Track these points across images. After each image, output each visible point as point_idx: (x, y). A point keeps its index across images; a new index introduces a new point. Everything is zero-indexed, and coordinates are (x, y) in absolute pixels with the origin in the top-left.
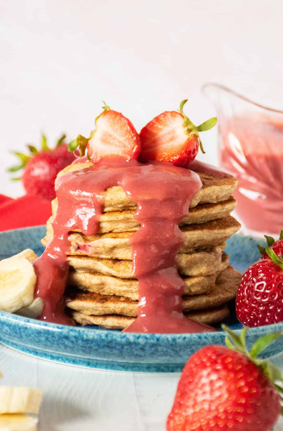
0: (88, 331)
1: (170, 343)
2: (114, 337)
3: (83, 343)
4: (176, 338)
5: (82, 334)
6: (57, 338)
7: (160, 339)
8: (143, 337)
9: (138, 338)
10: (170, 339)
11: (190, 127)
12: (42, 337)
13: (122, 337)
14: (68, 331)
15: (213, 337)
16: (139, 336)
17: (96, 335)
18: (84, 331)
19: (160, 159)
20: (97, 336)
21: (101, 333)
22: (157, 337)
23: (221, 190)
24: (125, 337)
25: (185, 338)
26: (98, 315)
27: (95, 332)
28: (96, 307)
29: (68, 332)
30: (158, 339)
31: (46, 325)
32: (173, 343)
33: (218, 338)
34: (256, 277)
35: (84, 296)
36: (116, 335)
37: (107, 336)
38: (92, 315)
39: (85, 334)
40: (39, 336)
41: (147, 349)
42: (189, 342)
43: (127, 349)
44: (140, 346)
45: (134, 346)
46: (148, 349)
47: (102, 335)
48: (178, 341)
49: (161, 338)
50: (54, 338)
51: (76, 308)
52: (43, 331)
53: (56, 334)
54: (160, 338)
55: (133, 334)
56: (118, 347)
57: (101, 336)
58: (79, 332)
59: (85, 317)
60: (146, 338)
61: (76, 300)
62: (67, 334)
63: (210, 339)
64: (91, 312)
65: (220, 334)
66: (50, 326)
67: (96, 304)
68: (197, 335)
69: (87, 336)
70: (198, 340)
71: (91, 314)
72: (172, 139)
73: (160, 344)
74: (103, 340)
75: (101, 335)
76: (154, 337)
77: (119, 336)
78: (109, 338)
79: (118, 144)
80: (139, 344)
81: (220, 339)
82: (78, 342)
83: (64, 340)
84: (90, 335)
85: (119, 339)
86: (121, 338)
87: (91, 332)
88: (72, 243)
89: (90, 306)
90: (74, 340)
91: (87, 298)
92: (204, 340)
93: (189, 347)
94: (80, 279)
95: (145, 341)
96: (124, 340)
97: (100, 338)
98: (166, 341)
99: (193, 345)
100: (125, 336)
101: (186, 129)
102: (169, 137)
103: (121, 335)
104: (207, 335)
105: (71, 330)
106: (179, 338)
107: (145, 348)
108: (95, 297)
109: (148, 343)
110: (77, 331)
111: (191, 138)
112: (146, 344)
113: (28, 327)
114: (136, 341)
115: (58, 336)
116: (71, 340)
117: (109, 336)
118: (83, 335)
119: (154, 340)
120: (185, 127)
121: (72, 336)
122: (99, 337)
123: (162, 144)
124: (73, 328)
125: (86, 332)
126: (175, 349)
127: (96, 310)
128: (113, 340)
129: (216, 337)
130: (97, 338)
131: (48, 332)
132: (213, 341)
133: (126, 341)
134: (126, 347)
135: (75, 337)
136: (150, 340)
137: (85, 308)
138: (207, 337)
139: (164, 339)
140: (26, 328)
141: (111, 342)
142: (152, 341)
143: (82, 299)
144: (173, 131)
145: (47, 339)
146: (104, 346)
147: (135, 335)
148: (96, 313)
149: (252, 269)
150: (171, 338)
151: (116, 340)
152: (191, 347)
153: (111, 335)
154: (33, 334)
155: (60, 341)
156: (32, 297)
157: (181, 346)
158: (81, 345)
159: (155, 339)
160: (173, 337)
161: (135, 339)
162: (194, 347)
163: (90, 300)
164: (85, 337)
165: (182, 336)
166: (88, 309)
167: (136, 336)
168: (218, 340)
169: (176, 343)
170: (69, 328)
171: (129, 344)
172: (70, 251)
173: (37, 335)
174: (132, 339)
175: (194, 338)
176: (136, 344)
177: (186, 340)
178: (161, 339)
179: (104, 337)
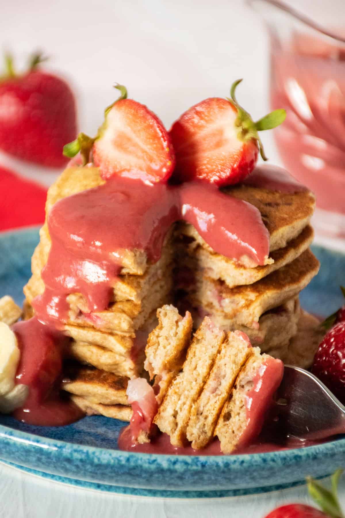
0: (101, 452)
1: (222, 470)
2: (139, 462)
3: (93, 469)
4: (229, 462)
5: (91, 456)
6: (54, 460)
7: (206, 465)
8: (181, 462)
9: (175, 463)
10: (221, 464)
11: (245, 125)
12: (31, 457)
13: (151, 462)
14: (72, 451)
15: (284, 459)
16: (176, 460)
17: (113, 458)
18: (94, 453)
19: (200, 175)
20: (115, 461)
21: (120, 456)
22: (202, 462)
23: (292, 230)
24: (156, 463)
25: (243, 462)
26: (109, 404)
27: (110, 455)
28: (107, 394)
29: (71, 454)
30: (204, 464)
31: (38, 442)
32: (226, 469)
33: (291, 460)
34: (342, 351)
35: (89, 375)
36: (141, 459)
37: (128, 460)
38: (100, 404)
39: (96, 457)
40: (26, 456)
41: (187, 477)
42: (249, 467)
43: (158, 478)
44: (177, 474)
45: (168, 474)
46: (189, 477)
47: (122, 458)
48: (233, 466)
49: (209, 463)
50: (50, 460)
51: (77, 393)
52: (33, 450)
53: (52, 454)
54: (206, 462)
55: (167, 457)
56: (144, 475)
57: (119, 461)
58: (87, 453)
59: (91, 405)
60: (186, 463)
61: (78, 381)
62: (69, 456)
63: (279, 462)
64: (100, 400)
65: (293, 453)
66: (44, 443)
67: (107, 390)
68: (260, 457)
69: (99, 459)
70: (263, 465)
71: (99, 402)
72: (219, 145)
73: (206, 471)
74: (122, 466)
75: (120, 458)
76: (198, 461)
77: (147, 461)
78: (132, 464)
79: (140, 154)
80: (176, 471)
81: (294, 461)
82: (85, 467)
83: (65, 463)
84: (104, 459)
85: (146, 466)
86: (149, 463)
87: (105, 454)
88: (71, 306)
89: (98, 391)
90: (79, 464)
91: (94, 379)
92: (271, 463)
93: (248, 474)
94: (82, 354)
95: (185, 467)
96: (153, 467)
97: (118, 463)
98: (215, 468)
99: (255, 471)
100: (155, 461)
101: (240, 130)
102: (215, 140)
103: (149, 459)
104: (275, 455)
105: (76, 451)
106: (235, 461)
107: (184, 476)
108: (104, 377)
109: (190, 470)
110: (83, 453)
111: (247, 144)
112: (186, 471)
113: (11, 442)
114: (172, 467)
115: (56, 457)
116: (75, 464)
117: (132, 460)
118: (93, 458)
119: (197, 465)
120: (238, 126)
121: (77, 459)
122: (117, 461)
123: (204, 151)
124: (78, 447)
125: (97, 454)
126: (228, 477)
127: (107, 398)
128: (137, 466)
129: (288, 459)
130: (114, 463)
131: (40, 451)
132: (284, 464)
133: (157, 468)
134: (156, 475)
135: (81, 460)
136: (192, 465)
137: (90, 393)
138: (275, 459)
139: (213, 465)
140: (8, 444)
141: (134, 468)
142: (195, 468)
143: (87, 379)
144: (220, 132)
145: (39, 460)
146: (124, 474)
147: (169, 459)
148: (107, 402)
149: (334, 336)
150: (223, 462)
151: (141, 466)
152: (251, 474)
153: (134, 459)
154: (18, 451)
155: (59, 464)
156: (12, 383)
157: (237, 472)
158: (90, 470)
159: (199, 464)
160: (225, 461)
161: (169, 465)
162: (255, 474)
163: (97, 382)
164: (96, 461)
165: (238, 459)
166: (94, 395)
167: (171, 461)
168: (290, 463)
169: (229, 470)
170: (72, 447)
171: (161, 471)
172: (68, 317)
173: (24, 453)
174: (165, 465)
175: (256, 461)
176: (171, 471)
177: (245, 465)
178: (208, 465)
179: (123, 462)
